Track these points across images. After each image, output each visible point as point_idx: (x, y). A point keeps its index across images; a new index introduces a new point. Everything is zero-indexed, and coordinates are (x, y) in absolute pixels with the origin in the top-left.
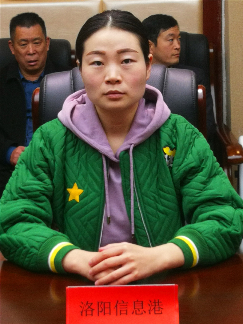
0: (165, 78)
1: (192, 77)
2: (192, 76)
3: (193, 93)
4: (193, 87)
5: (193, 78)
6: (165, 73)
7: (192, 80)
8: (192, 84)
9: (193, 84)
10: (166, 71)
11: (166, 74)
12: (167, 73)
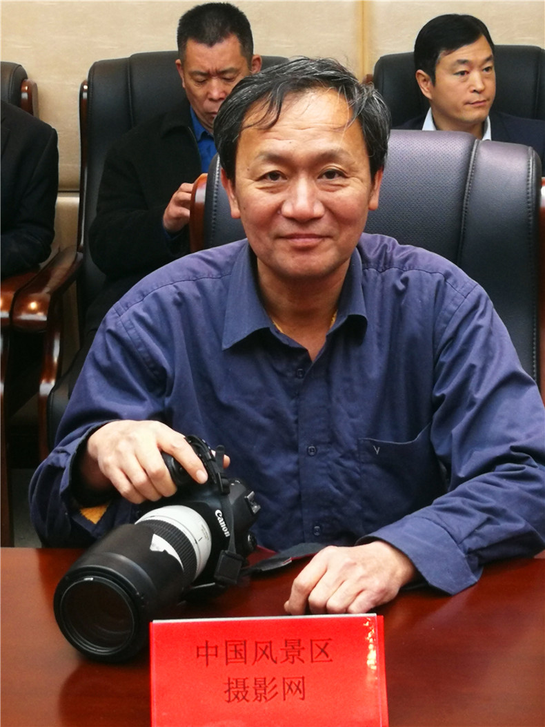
0: (472, 162)
1: (529, 162)
2: (529, 159)
3: (530, 195)
4: (530, 182)
5: (531, 163)
6: (471, 150)
7: (529, 169)
8: (528, 176)
9: (530, 178)
10: (475, 148)
11: (473, 153)
12: (476, 152)
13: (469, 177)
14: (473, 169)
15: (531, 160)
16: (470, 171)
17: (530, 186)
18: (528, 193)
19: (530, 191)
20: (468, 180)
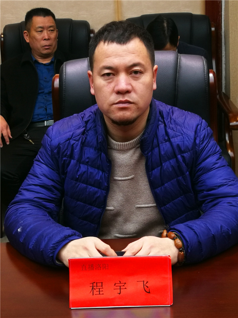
0: (178, 64)
7: (204, 66)
9: (205, 70)
11: (179, 60)
13: (178, 71)
14: (179, 67)
15: (205, 62)
16: (178, 68)
17: (205, 73)
18: (205, 77)
19: (206, 76)
20: (178, 72)
